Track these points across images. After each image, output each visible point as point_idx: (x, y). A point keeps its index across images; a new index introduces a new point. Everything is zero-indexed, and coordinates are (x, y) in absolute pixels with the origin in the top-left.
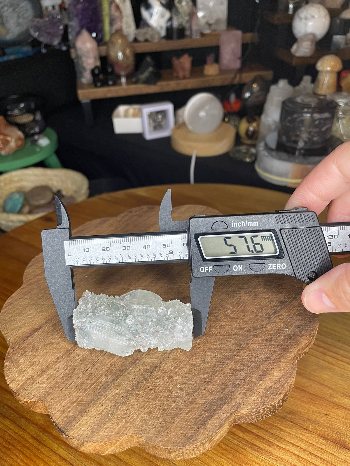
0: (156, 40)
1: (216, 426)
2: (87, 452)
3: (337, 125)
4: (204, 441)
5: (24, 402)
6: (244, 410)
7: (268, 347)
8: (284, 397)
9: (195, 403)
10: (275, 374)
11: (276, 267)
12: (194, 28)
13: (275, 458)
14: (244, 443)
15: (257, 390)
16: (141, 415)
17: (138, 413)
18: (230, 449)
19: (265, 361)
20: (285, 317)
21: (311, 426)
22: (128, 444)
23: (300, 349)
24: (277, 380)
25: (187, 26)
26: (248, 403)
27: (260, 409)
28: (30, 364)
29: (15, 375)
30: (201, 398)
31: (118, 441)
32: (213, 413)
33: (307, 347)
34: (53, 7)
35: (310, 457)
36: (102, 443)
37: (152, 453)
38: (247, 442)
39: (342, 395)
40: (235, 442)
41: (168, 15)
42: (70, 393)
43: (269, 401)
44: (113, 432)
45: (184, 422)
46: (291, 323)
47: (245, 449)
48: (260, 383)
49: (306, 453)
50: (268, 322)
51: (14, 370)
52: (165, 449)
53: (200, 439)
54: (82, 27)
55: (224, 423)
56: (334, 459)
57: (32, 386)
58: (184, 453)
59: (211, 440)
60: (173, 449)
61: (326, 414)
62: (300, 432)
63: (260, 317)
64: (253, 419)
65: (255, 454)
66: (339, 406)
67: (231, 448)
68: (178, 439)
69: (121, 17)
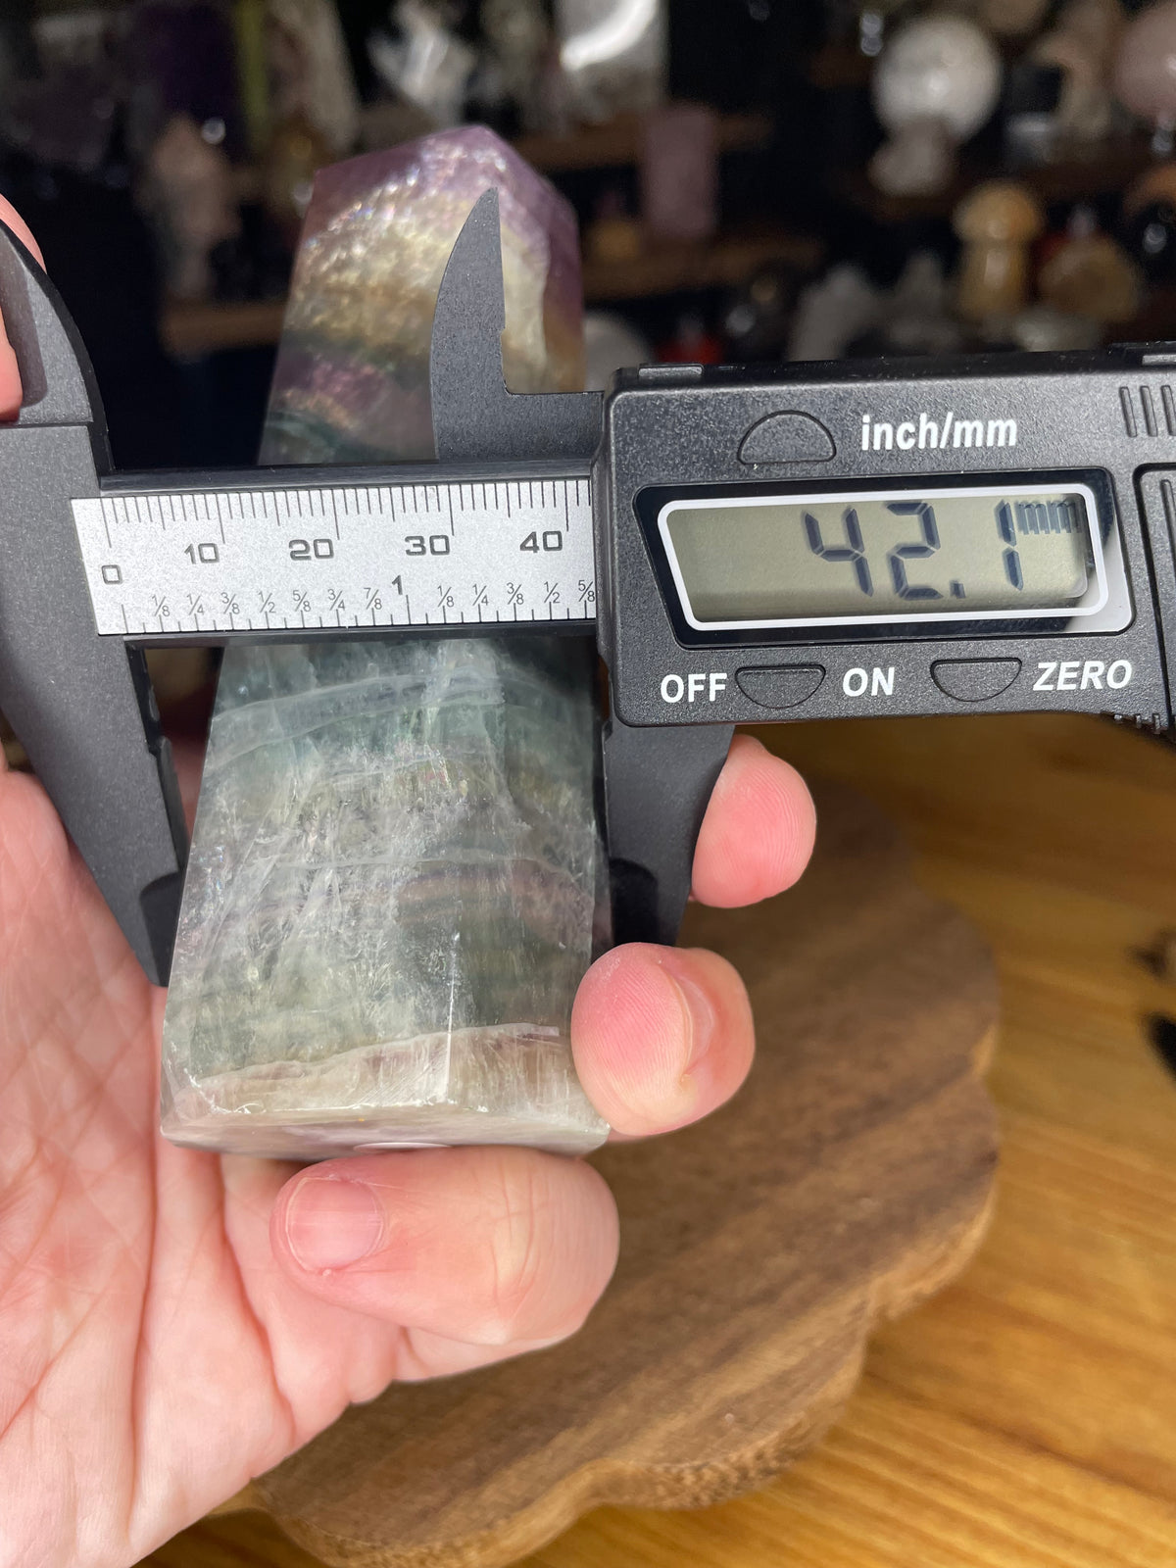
11: (1078, 681)
41: (465, 62)
54: (171, 105)
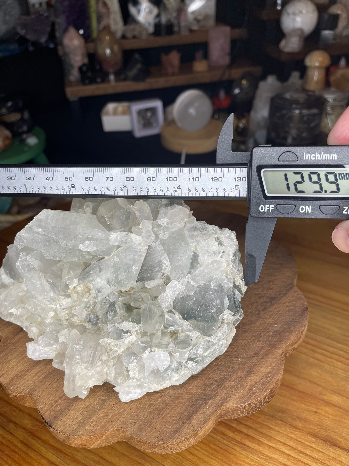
0: (144, 36)
1: (201, 421)
2: (74, 446)
3: (326, 120)
4: (188, 436)
5: (14, 395)
6: (230, 405)
7: (256, 343)
8: (271, 392)
9: (181, 398)
10: (262, 370)
12: (183, 24)
13: (265, 457)
14: (234, 443)
15: (243, 385)
16: (127, 410)
17: (125, 408)
18: (219, 449)
19: (253, 357)
20: (274, 313)
21: (300, 425)
22: (114, 438)
23: (288, 345)
24: (263, 376)
25: (175, 22)
26: (234, 398)
27: (245, 404)
28: (20, 358)
29: (5, 370)
30: (187, 394)
31: (103, 435)
32: (199, 408)
33: (295, 343)
34: (41, 4)
35: (299, 456)
36: (88, 437)
37: (137, 447)
38: (237, 442)
39: (332, 392)
40: (225, 442)
41: (155, 11)
42: (58, 387)
43: (255, 397)
44: (98, 426)
45: (170, 417)
46: (280, 319)
47: (234, 449)
48: (247, 379)
49: (296, 451)
50: (257, 318)
51: (4, 364)
52: (150, 443)
53: (184, 433)
54: (69, 24)
55: (209, 418)
56: (323, 457)
57: (21, 380)
58: (168, 447)
59: (195, 435)
60: (157, 443)
61: (316, 412)
62: (290, 430)
63: (250, 313)
64: (239, 415)
65: (244, 454)
66: (328, 403)
67: (221, 448)
68: (163, 433)
69: (109, 13)
